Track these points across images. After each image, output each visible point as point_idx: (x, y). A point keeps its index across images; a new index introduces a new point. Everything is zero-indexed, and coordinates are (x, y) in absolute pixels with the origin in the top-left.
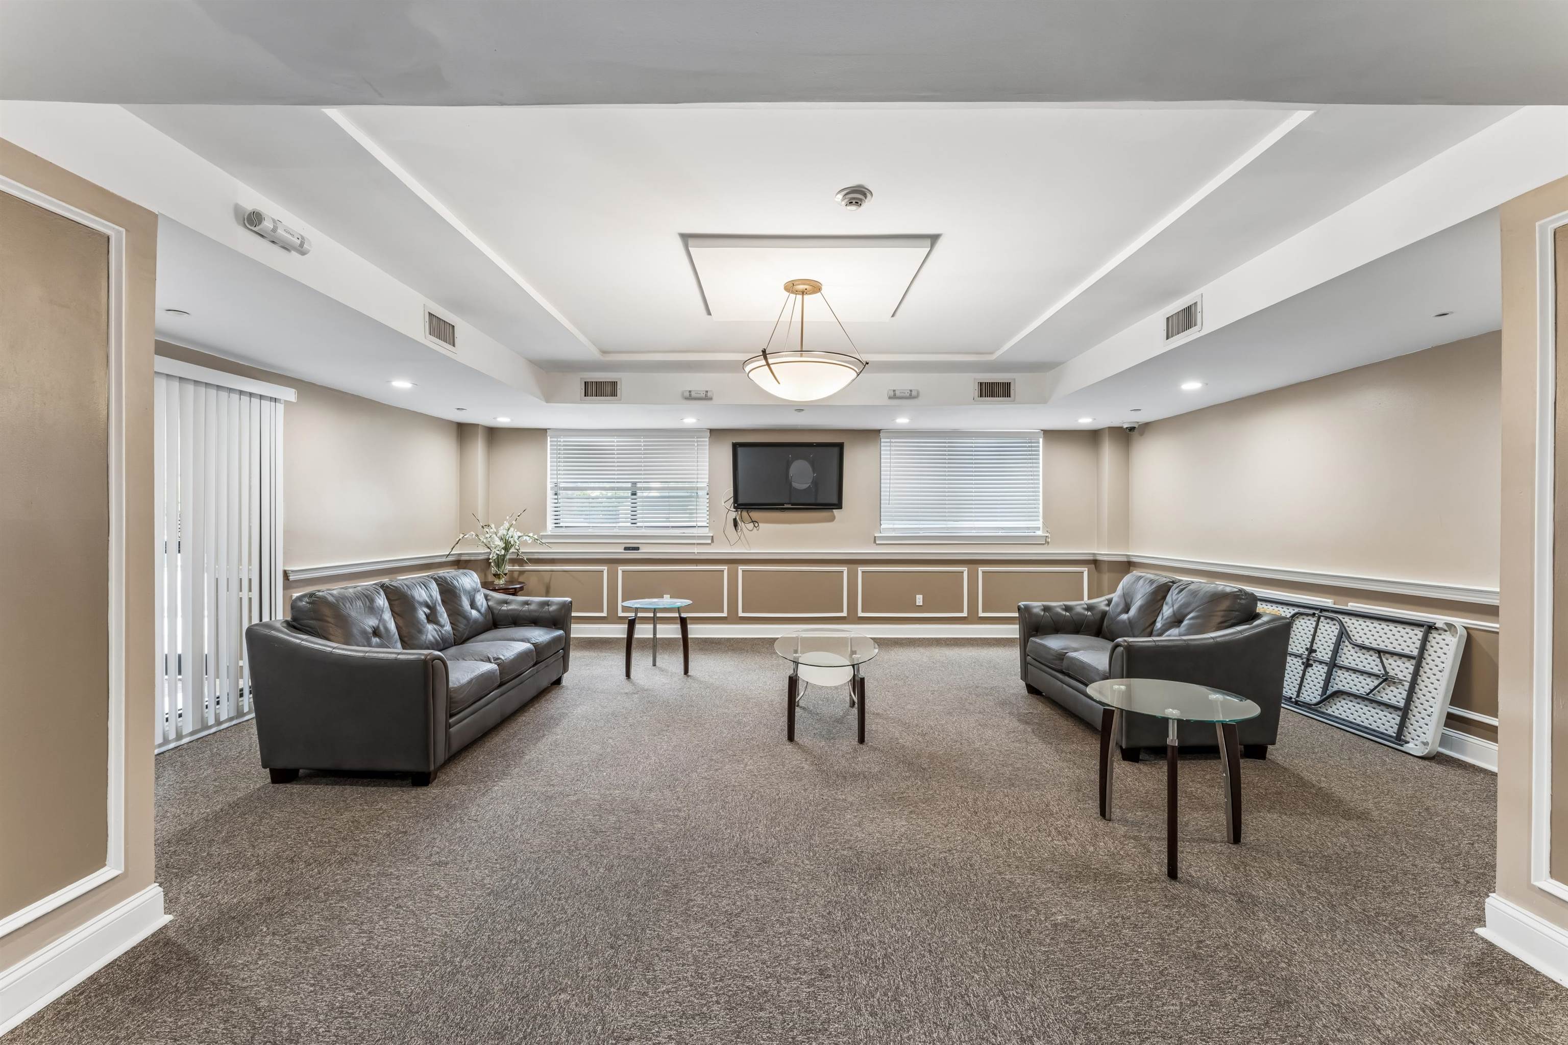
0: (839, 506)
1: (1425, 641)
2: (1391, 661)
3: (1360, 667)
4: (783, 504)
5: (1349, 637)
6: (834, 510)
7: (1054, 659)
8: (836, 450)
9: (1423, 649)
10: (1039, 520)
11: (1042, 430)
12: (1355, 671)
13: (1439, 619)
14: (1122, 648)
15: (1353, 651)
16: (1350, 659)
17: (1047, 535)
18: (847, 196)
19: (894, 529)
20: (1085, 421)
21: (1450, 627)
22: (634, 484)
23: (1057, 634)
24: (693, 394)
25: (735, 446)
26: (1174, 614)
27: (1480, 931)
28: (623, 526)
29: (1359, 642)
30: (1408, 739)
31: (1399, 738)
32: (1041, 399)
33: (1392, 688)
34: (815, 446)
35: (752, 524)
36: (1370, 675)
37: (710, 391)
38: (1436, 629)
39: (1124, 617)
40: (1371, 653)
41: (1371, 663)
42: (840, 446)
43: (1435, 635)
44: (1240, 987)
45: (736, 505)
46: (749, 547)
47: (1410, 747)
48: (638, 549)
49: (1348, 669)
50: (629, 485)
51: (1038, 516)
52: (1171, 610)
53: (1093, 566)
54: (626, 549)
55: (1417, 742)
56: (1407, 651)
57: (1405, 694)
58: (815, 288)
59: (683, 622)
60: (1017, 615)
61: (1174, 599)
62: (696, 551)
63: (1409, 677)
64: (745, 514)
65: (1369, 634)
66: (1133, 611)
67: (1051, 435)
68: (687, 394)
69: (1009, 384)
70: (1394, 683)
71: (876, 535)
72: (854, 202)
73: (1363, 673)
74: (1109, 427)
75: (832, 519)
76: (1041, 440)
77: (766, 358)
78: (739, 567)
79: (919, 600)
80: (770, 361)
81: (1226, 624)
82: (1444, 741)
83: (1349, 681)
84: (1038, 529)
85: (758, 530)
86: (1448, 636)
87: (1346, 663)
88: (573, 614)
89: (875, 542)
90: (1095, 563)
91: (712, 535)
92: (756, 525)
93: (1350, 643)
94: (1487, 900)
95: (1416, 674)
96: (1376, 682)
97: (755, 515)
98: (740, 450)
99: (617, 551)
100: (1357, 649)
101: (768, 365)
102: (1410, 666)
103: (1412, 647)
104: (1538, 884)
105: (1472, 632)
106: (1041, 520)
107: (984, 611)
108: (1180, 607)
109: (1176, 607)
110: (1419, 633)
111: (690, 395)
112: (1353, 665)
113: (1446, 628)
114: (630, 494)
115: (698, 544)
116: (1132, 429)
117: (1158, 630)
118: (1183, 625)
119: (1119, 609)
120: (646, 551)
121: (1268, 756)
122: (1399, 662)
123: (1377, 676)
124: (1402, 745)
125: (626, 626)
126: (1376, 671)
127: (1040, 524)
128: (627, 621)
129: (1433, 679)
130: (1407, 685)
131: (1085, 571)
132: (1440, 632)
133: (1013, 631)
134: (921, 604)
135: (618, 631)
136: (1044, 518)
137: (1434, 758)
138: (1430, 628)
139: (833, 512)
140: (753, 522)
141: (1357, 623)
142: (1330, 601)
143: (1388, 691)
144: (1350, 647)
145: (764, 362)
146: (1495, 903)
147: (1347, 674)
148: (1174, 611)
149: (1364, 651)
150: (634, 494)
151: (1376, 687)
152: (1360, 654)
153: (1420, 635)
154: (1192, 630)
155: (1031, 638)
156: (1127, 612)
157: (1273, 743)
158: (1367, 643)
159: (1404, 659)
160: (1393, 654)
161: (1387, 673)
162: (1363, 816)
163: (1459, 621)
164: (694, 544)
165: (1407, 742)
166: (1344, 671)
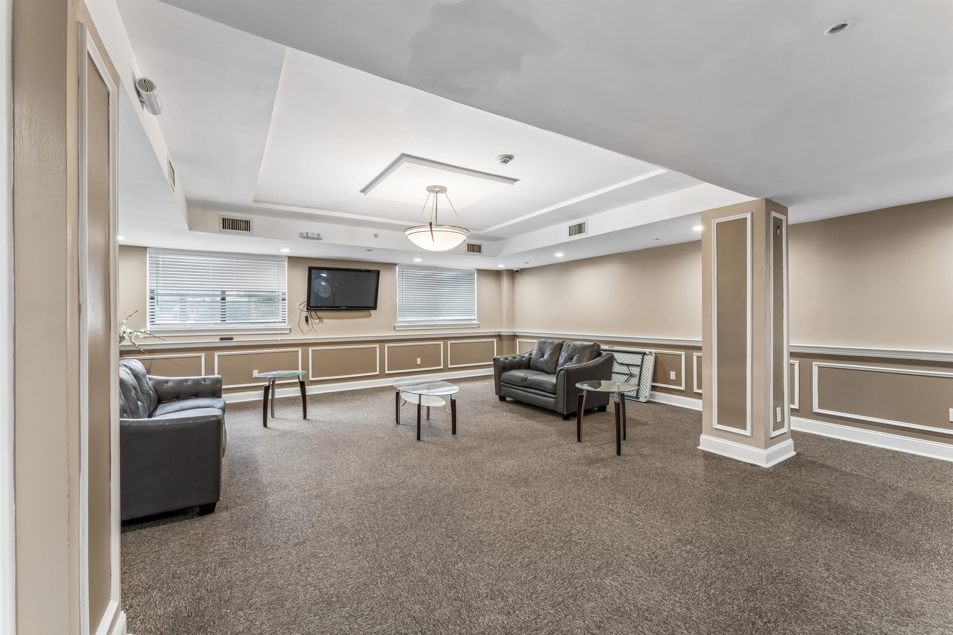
0: (375, 308)
1: (643, 359)
2: (632, 368)
3: (621, 372)
4: (340, 307)
5: (616, 361)
6: (371, 311)
7: (521, 381)
8: (375, 275)
9: (642, 362)
10: (475, 315)
11: (476, 269)
12: (619, 373)
13: (647, 351)
14: (564, 371)
15: (618, 366)
16: (617, 370)
17: (480, 323)
18: (504, 158)
19: (405, 322)
20: (501, 266)
21: (650, 352)
22: (224, 292)
23: (512, 370)
24: (309, 235)
25: (310, 269)
26: (568, 355)
27: (699, 447)
28: (214, 323)
29: (620, 362)
30: (640, 396)
31: (637, 397)
32: (494, 255)
33: (633, 378)
34: (362, 271)
35: (318, 320)
36: (625, 374)
37: (322, 234)
38: (646, 354)
39: (542, 359)
40: (625, 366)
41: (625, 370)
42: (378, 273)
43: (646, 357)
44: (664, 479)
45: (309, 307)
46: (317, 335)
47: (641, 399)
48: (232, 339)
49: (617, 373)
50: (219, 293)
51: (475, 313)
52: (566, 354)
53: (498, 338)
54: (221, 339)
55: (643, 397)
56: (637, 364)
57: (637, 380)
58: (443, 190)
59: (302, 385)
60: (492, 363)
61: (567, 349)
62: (279, 339)
63: (638, 374)
64: (313, 313)
65: (622, 357)
66: (546, 357)
67: (481, 272)
68: (305, 235)
69: (480, 246)
70: (634, 376)
71: (396, 325)
72: (506, 161)
73: (622, 374)
74: (506, 270)
75: (370, 316)
76: (476, 274)
77: (431, 227)
78: (310, 348)
79: (419, 361)
80: (433, 229)
81: (592, 358)
82: (651, 396)
83: (617, 377)
84: (475, 320)
85: (322, 324)
86: (649, 356)
87: (616, 371)
88: (223, 387)
89: (395, 329)
90: (499, 337)
91: (290, 327)
92: (321, 320)
93: (617, 363)
94: (700, 437)
95: (641, 372)
96: (627, 377)
97: (320, 314)
98: (313, 272)
99: (215, 341)
100: (619, 365)
101: (431, 231)
102: (638, 369)
103: (639, 362)
104: (715, 427)
105: (657, 355)
106: (476, 315)
107: (451, 365)
108: (571, 353)
109: (569, 352)
110: (640, 356)
111: (307, 236)
112: (618, 371)
113: (649, 354)
114: (220, 299)
115: (280, 334)
116: (517, 271)
117: (561, 363)
118: (573, 360)
119: (539, 356)
120: (238, 340)
121: (607, 410)
122: (635, 368)
123: (627, 374)
124: (638, 399)
125: (263, 391)
126: (627, 372)
127: (475, 317)
128: (264, 388)
129: (646, 373)
130: (638, 376)
131: (495, 340)
132: (647, 355)
133: (490, 371)
134: (420, 363)
135: (257, 396)
136: (477, 314)
137: (648, 402)
138: (644, 354)
139: (370, 312)
140: (319, 318)
141: (618, 355)
142: (607, 347)
143: (632, 380)
144: (617, 364)
145: (429, 229)
146: (703, 437)
147: (616, 375)
148: (568, 354)
149: (622, 365)
150: (223, 299)
151: (627, 379)
152: (620, 367)
153: (641, 357)
154: (578, 361)
155: (503, 374)
156: (543, 357)
157: (608, 404)
158: (623, 362)
159: (636, 367)
160: (632, 365)
161: (631, 373)
162: (646, 424)
163: (653, 351)
164: (277, 334)
165: (640, 398)
166: (615, 374)
